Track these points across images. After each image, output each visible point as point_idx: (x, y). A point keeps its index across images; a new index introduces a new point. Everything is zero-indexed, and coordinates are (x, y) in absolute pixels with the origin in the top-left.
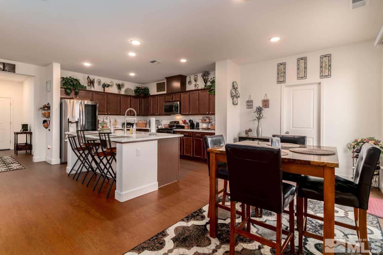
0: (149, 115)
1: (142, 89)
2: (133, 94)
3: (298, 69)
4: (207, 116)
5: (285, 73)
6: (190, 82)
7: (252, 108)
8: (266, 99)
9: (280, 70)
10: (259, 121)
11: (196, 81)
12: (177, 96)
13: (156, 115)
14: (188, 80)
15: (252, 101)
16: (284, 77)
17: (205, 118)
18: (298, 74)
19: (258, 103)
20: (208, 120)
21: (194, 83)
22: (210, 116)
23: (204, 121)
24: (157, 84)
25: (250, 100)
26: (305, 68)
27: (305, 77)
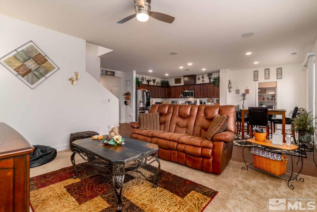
0: (171, 98)
1: (166, 82)
2: (160, 85)
3: (265, 74)
4: (211, 98)
5: (258, 76)
6: (199, 79)
7: (239, 94)
8: (247, 89)
9: (255, 74)
10: (243, 101)
11: (203, 78)
12: (191, 86)
13: (176, 98)
14: (197, 77)
15: (239, 90)
16: (258, 78)
17: (209, 99)
18: (265, 76)
19: (242, 91)
20: (212, 101)
21: (201, 79)
22: (212, 98)
23: (208, 101)
24: (175, 79)
25: (238, 89)
26: (269, 74)
27: (269, 78)
